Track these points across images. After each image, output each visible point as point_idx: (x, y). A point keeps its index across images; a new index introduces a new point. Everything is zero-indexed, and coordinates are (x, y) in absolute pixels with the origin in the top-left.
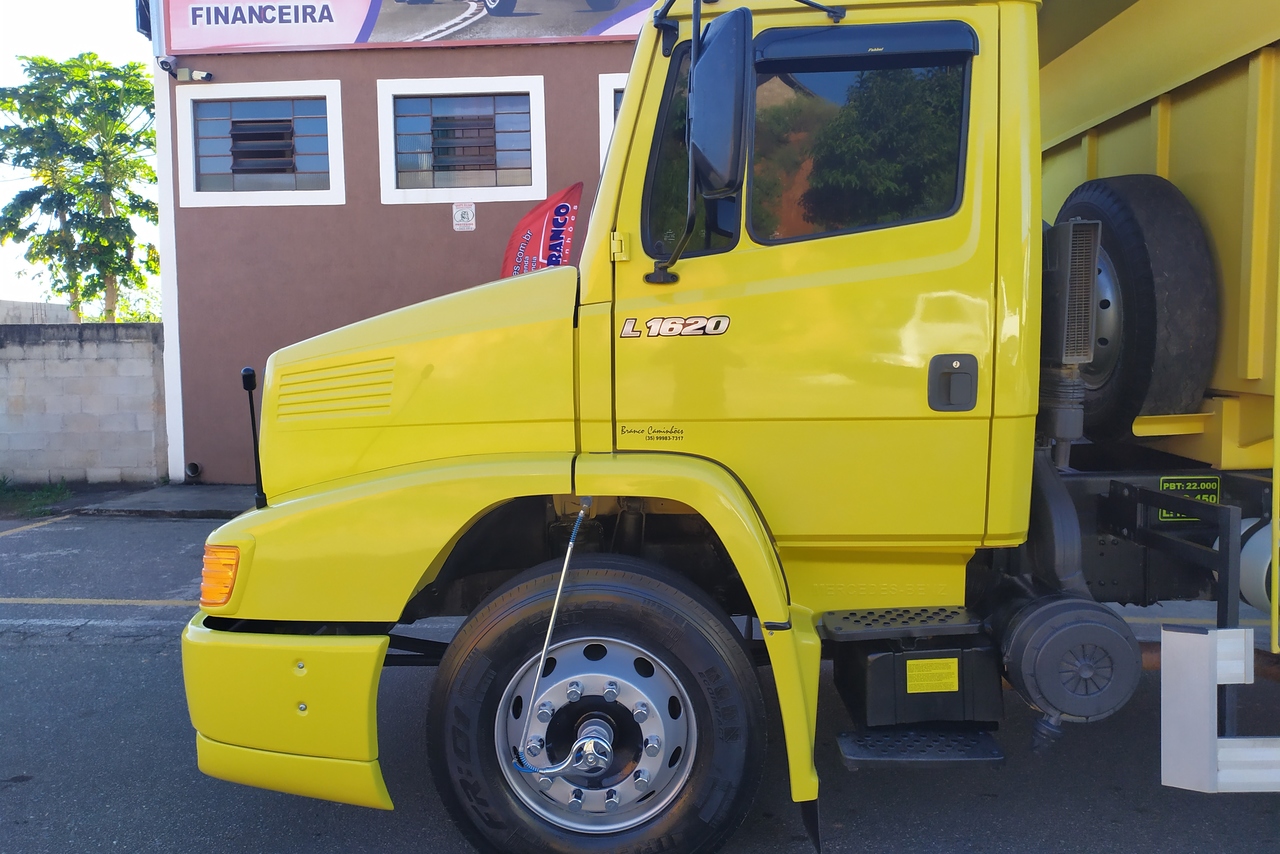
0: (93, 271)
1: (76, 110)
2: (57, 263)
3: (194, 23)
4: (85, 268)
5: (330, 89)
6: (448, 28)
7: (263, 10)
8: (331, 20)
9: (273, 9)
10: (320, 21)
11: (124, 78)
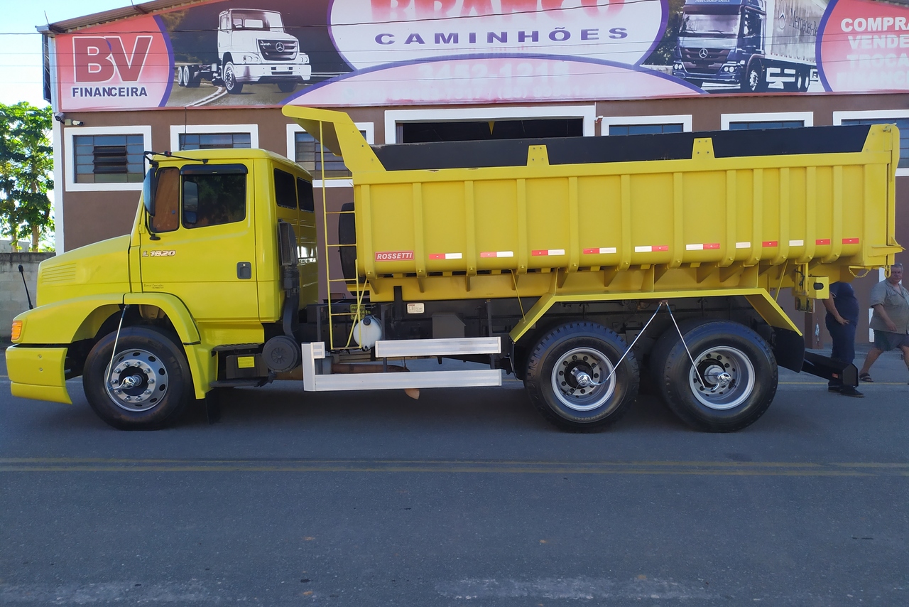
0: (25, 223)
1: (16, 133)
2: (5, 218)
3: (74, 95)
4: (20, 220)
5: (146, 131)
6: (207, 100)
7: (110, 90)
8: (146, 95)
9: (116, 89)
10: (140, 95)
11: (45, 115)
